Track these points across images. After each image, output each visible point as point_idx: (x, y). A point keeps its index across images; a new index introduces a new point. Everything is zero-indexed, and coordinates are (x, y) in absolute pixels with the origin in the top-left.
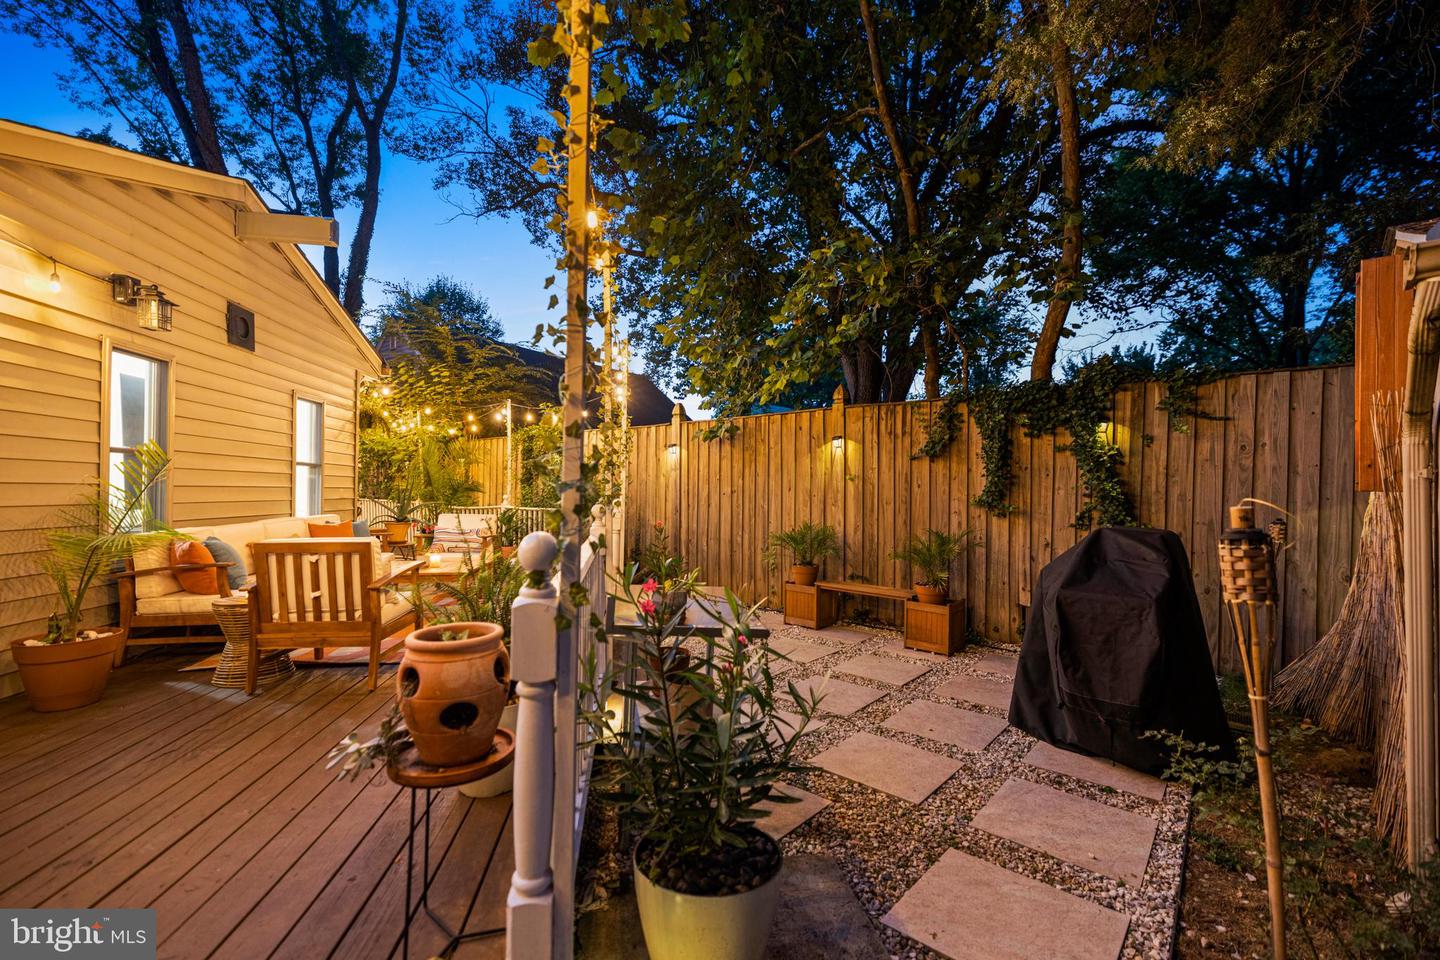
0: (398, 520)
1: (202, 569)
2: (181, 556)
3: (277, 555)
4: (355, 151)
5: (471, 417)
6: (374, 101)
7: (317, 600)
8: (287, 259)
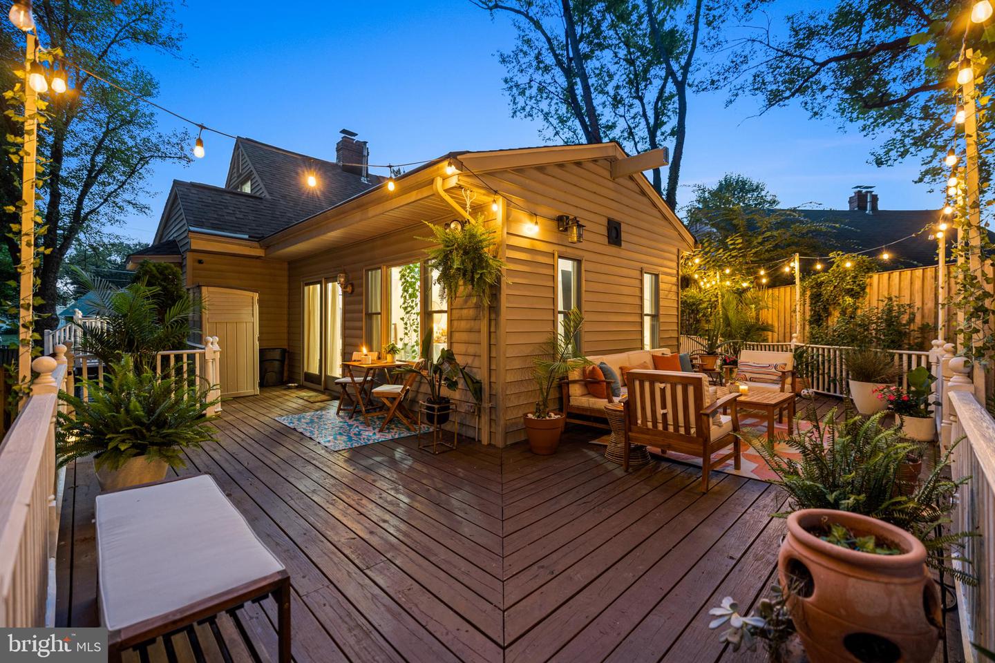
0: (709, 354)
1: (599, 382)
2: (589, 374)
3: (640, 381)
4: (670, 107)
5: (762, 272)
6: (682, 68)
7: (665, 416)
8: (638, 184)
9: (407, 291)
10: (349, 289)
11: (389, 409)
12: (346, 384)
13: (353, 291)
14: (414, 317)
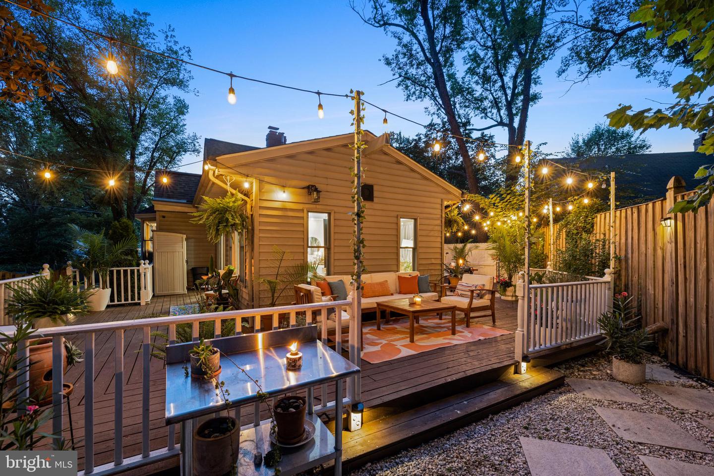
0: (453, 276)
8: (392, 157)
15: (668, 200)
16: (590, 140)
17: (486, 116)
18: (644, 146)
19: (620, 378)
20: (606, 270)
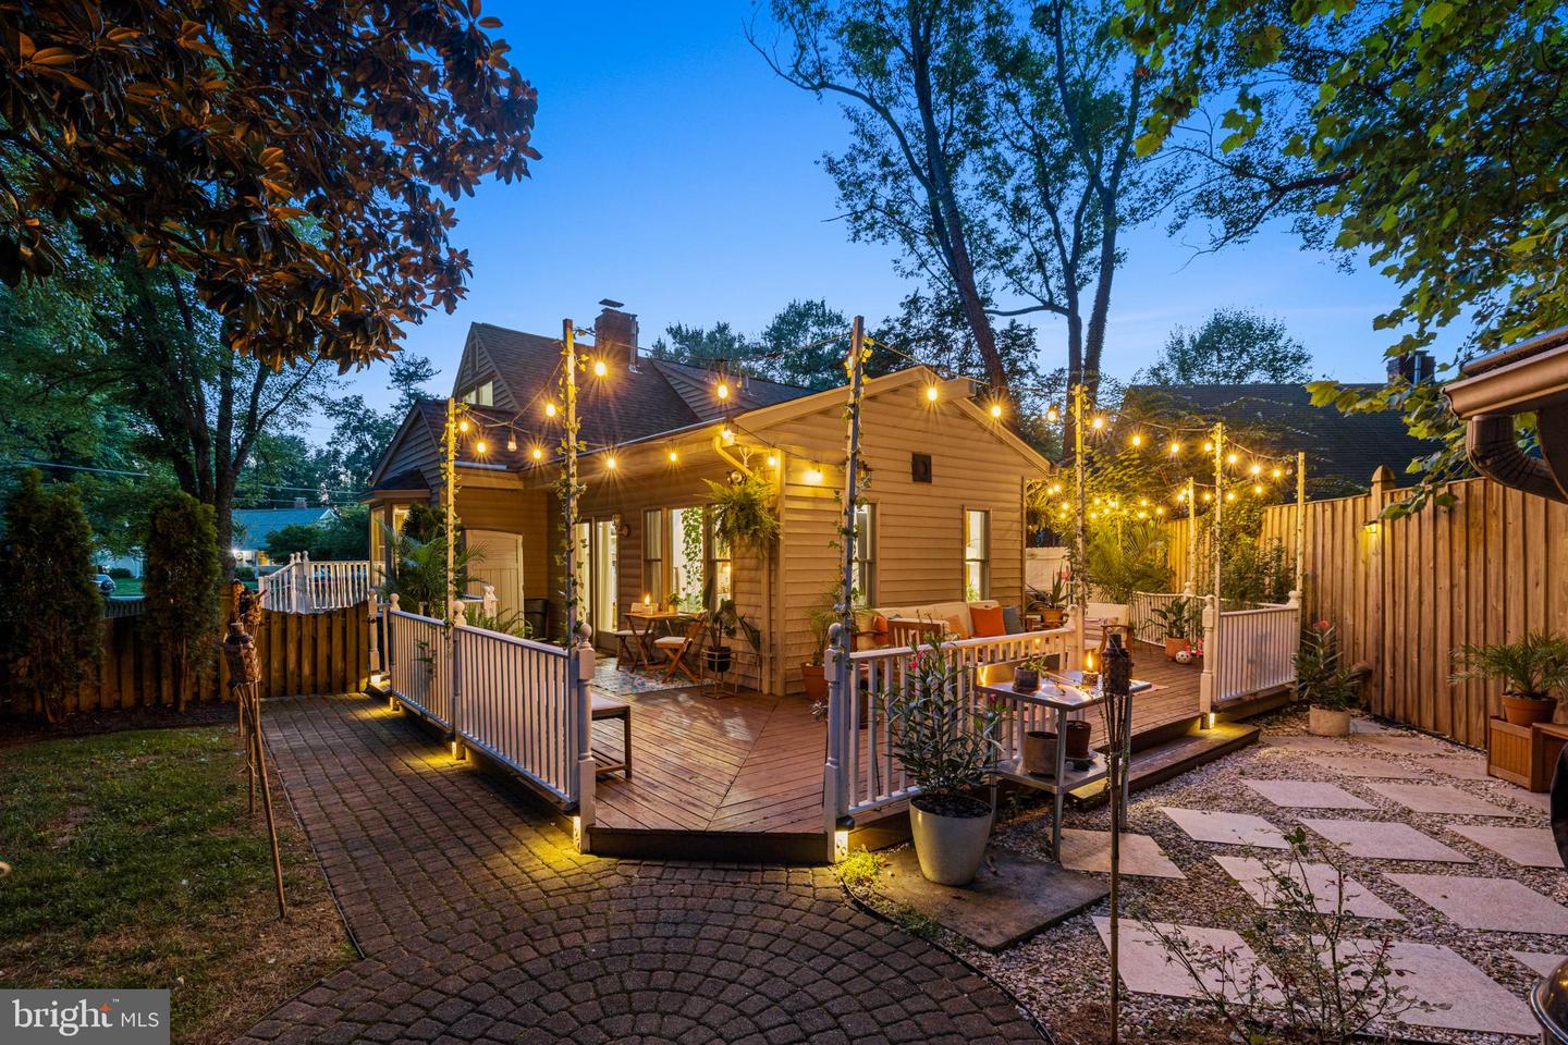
0: (1050, 607)
8: (957, 407)
9: (690, 536)
10: (625, 532)
11: (672, 661)
12: (625, 636)
13: (629, 535)
14: (698, 564)
15: (1373, 498)
16: (1204, 339)
17: (1021, 290)
18: (1300, 358)
19: (1321, 732)
20: (1292, 593)
